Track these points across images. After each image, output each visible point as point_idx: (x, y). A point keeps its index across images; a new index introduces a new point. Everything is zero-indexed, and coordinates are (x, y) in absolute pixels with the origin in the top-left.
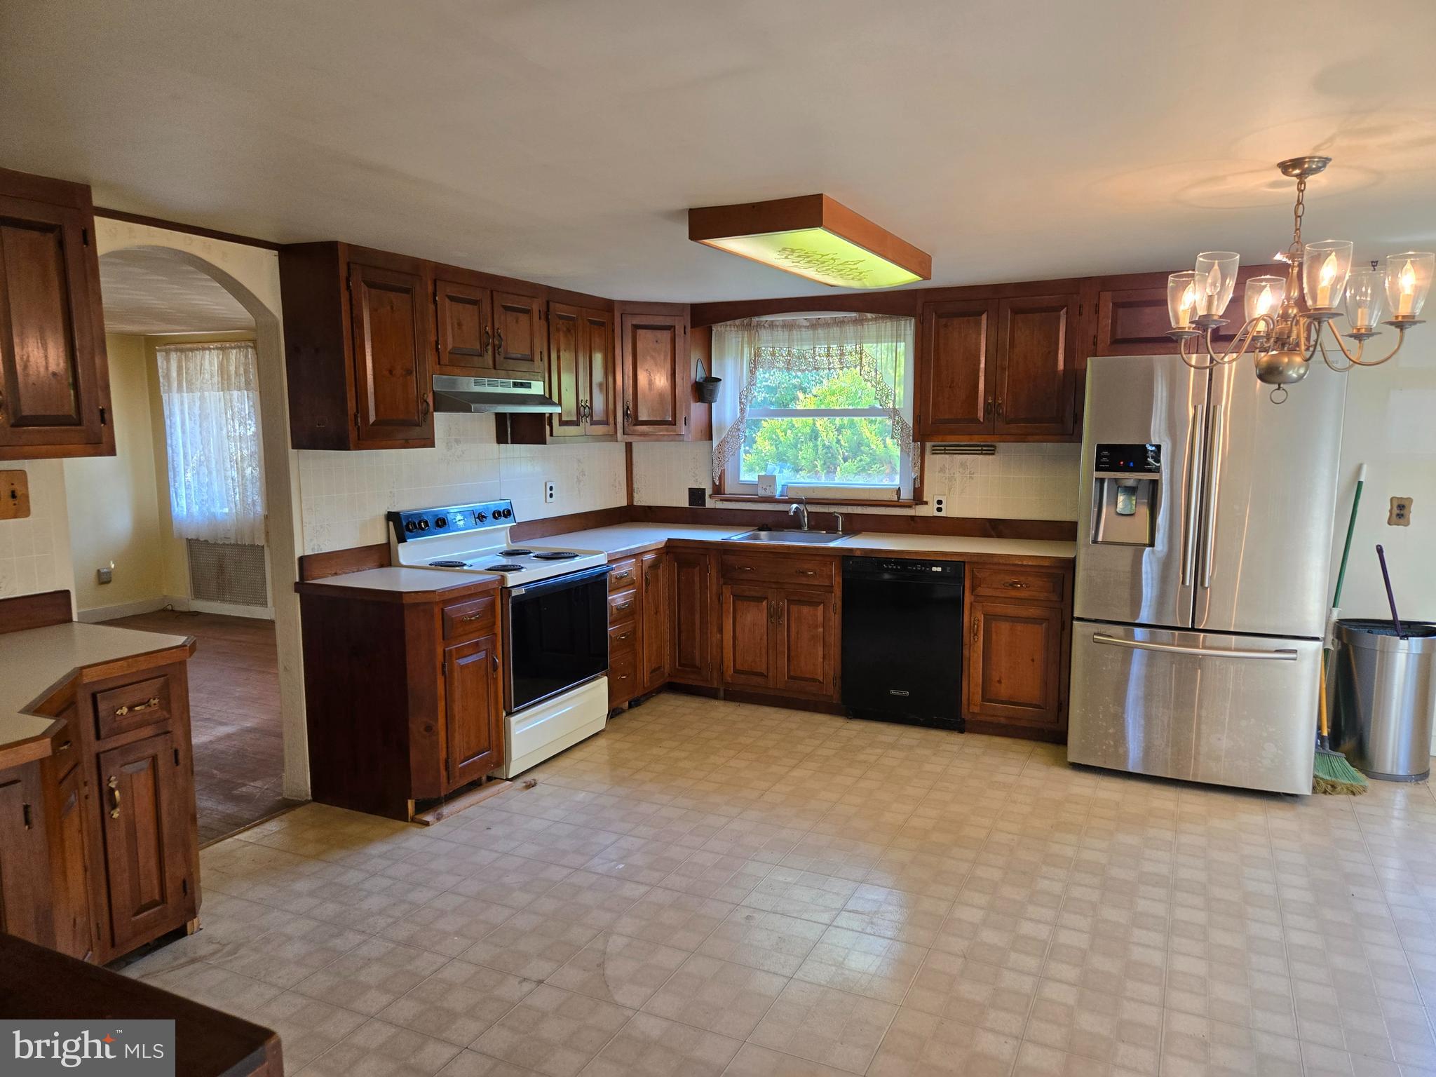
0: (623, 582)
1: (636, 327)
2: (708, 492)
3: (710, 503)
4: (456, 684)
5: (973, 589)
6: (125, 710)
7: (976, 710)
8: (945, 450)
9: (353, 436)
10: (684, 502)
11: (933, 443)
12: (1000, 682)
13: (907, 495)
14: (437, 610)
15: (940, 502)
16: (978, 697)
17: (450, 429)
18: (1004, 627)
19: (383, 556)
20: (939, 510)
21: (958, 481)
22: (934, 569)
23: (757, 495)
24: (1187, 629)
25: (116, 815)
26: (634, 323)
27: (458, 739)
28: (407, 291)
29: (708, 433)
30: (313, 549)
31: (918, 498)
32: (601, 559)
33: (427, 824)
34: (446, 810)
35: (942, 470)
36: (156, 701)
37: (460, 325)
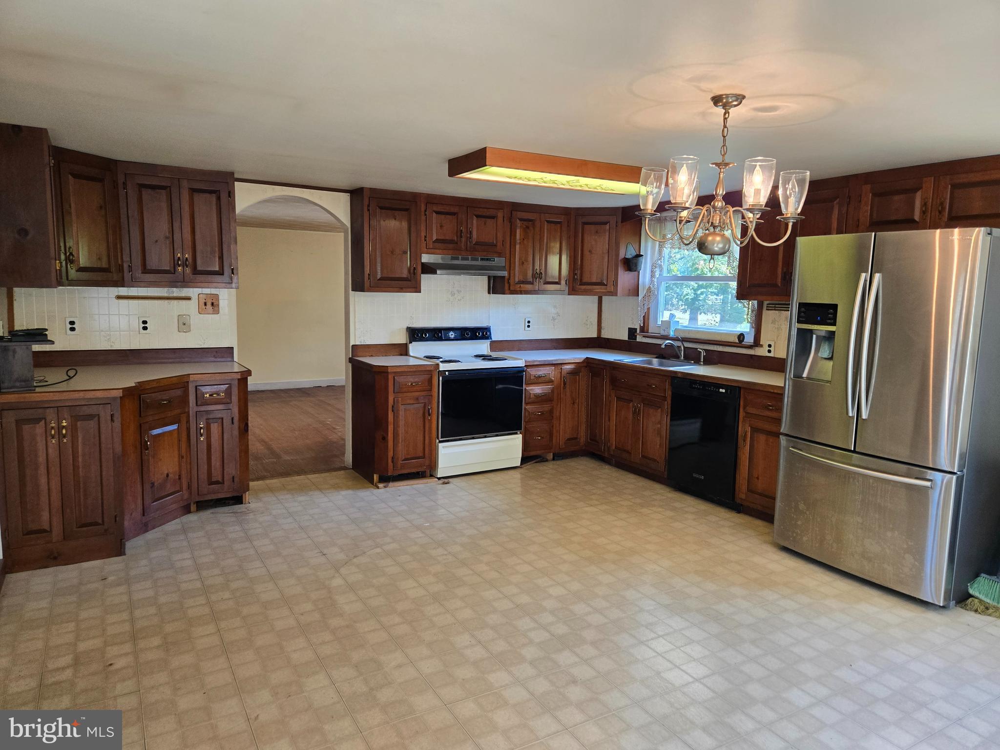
0: (538, 381)
1: (584, 224)
2: (638, 331)
3: (639, 339)
4: (400, 417)
5: (744, 408)
6: (208, 395)
7: (743, 496)
8: (775, 307)
9: (367, 284)
10: (625, 337)
11: (768, 302)
12: (758, 478)
13: (749, 339)
14: (390, 377)
15: (770, 346)
16: (744, 488)
17: (454, 284)
18: (762, 438)
19: (402, 350)
20: (769, 351)
21: (783, 331)
22: (721, 390)
23: (660, 334)
24: (850, 451)
25: (202, 439)
26: (583, 221)
27: (401, 447)
28: (406, 210)
29: (635, 291)
30: (360, 342)
31: (757, 343)
32: (520, 363)
33: (378, 488)
34: (391, 484)
35: (773, 322)
36: (223, 394)
37: (441, 226)
